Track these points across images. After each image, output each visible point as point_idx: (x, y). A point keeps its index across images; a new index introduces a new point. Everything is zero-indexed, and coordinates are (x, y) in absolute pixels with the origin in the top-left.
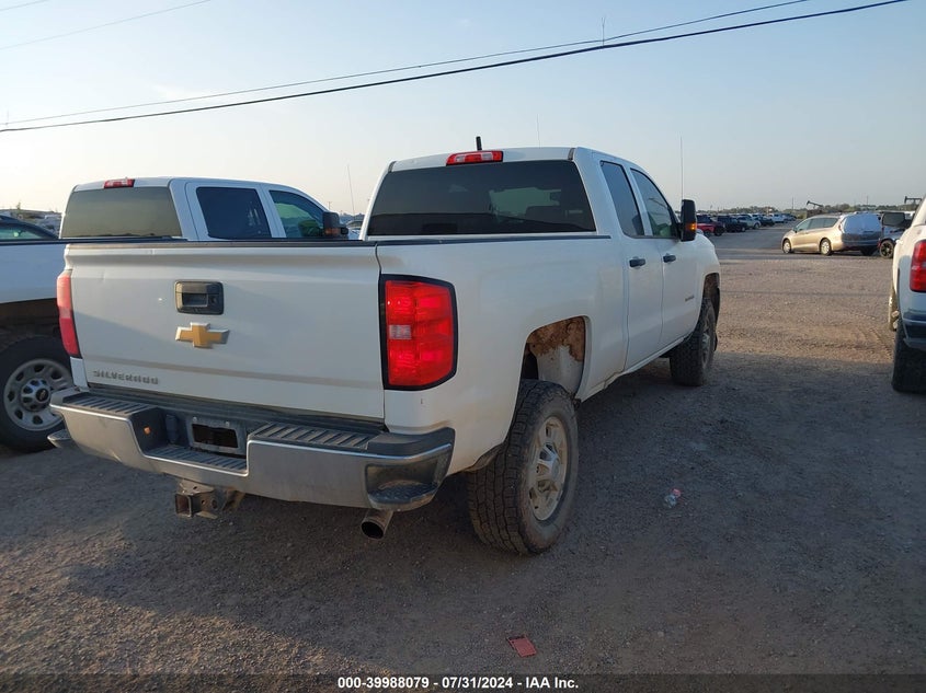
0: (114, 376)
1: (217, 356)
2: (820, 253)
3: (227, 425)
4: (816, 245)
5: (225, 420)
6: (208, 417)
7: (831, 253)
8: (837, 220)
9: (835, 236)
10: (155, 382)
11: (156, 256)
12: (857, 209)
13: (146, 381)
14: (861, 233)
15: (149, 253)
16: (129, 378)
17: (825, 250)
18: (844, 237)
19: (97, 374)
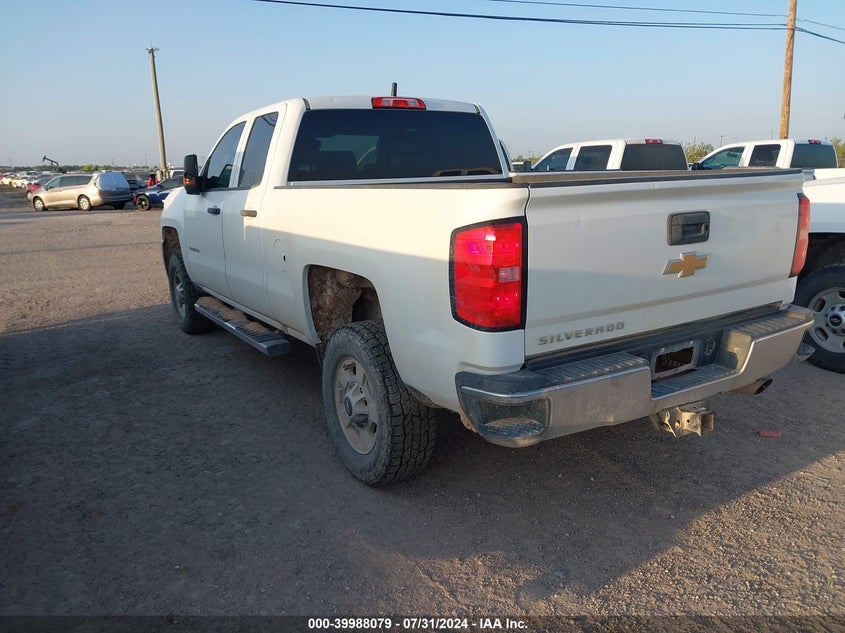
2: (78, 209)
3: (691, 343)
4: (73, 202)
5: (690, 340)
6: (674, 343)
7: (92, 208)
8: (91, 178)
9: (92, 192)
10: (621, 326)
11: (658, 190)
12: (107, 168)
13: (610, 328)
14: (114, 189)
15: (651, 188)
16: (589, 332)
17: (85, 205)
18: (102, 193)
19: (543, 341)
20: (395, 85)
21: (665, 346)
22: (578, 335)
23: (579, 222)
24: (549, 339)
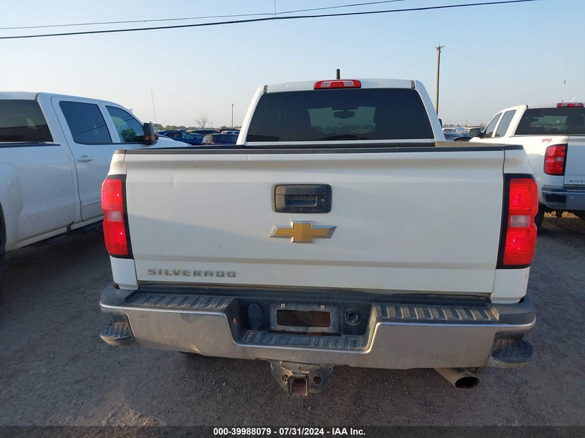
0: (176, 274)
1: (318, 248)
3: (322, 308)
5: (320, 304)
6: (299, 303)
10: (233, 275)
11: (252, 162)
13: (221, 274)
15: (244, 159)
16: (197, 274)
19: (152, 272)
20: (338, 71)
21: (287, 303)
22: (185, 273)
23: (172, 183)
24: (157, 271)
